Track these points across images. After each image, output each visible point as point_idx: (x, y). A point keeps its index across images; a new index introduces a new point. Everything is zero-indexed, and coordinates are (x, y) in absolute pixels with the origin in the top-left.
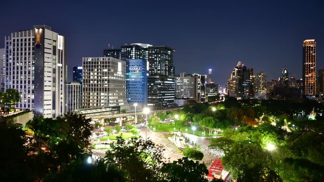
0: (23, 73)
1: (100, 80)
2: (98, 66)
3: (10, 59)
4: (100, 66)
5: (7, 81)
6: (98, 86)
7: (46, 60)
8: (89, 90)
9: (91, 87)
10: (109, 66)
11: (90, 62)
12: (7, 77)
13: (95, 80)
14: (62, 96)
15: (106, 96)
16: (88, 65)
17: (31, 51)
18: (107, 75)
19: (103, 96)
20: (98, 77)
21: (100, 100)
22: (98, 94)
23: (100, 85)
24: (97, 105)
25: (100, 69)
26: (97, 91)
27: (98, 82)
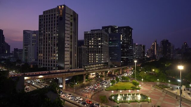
0: (50, 38)
1: (96, 46)
2: (94, 37)
3: (42, 30)
4: (96, 36)
5: (40, 45)
6: (94, 49)
7: (66, 28)
8: (89, 52)
9: (89, 50)
10: (102, 36)
11: (89, 34)
12: (40, 42)
13: (92, 46)
14: (76, 55)
15: (99, 56)
16: (88, 36)
17: (56, 22)
18: (101, 42)
19: (97, 56)
20: (94, 44)
21: (96, 59)
22: (94, 54)
23: (96, 49)
24: (94, 61)
25: (96, 39)
26: (94, 52)
27: (94, 47)
